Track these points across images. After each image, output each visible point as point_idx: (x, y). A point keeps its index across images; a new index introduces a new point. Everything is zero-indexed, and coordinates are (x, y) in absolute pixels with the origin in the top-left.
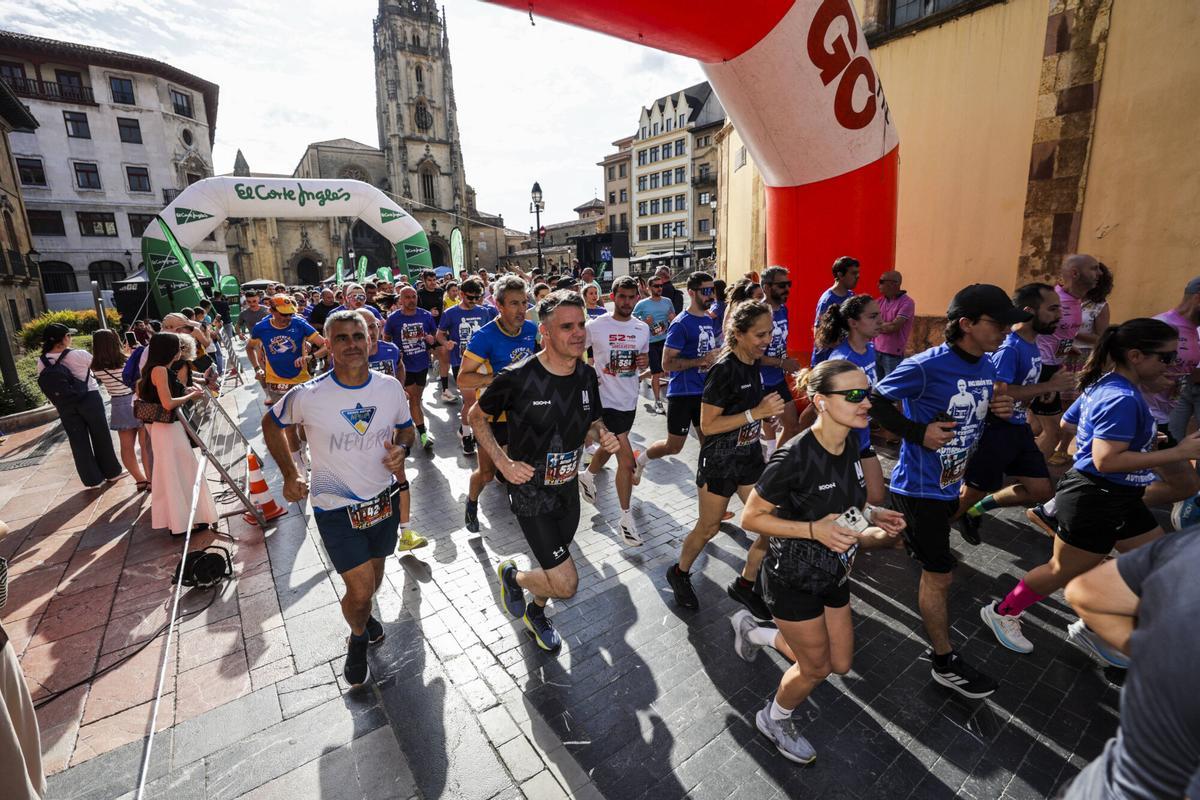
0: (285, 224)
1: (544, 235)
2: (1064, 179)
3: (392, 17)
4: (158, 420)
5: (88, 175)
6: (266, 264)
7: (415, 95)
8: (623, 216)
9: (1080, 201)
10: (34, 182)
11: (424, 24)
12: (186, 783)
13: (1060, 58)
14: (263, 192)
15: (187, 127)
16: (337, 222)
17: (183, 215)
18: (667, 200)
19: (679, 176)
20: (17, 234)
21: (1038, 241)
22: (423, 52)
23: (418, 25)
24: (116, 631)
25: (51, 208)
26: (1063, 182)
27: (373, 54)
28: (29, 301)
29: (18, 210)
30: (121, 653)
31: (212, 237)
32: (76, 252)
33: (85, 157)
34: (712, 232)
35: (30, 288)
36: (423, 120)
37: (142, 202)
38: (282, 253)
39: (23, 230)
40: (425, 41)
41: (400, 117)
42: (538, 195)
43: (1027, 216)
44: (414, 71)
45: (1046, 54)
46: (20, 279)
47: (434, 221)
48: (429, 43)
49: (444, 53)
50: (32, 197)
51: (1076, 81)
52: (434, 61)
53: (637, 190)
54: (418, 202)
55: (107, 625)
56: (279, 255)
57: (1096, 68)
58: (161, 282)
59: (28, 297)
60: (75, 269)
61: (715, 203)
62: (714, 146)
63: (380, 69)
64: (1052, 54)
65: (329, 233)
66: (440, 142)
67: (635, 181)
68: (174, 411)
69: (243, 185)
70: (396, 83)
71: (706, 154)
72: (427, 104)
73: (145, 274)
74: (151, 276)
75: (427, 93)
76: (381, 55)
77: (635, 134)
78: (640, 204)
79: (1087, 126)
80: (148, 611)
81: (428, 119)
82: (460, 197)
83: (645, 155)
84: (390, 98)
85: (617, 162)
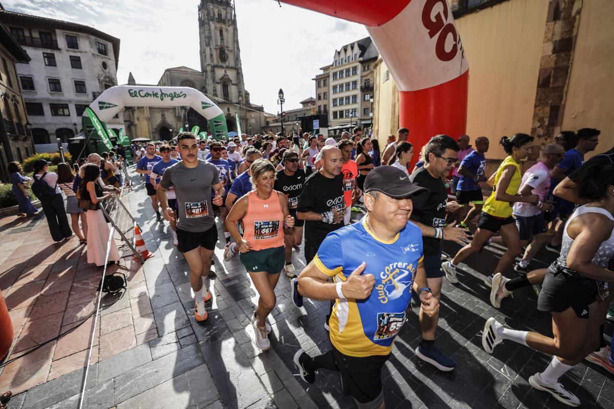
0: (153, 110)
1: (284, 116)
2: (556, 88)
3: (208, 4)
4: (90, 209)
5: (55, 85)
6: (144, 130)
7: (219, 43)
8: (325, 106)
9: (564, 99)
10: (29, 88)
11: (224, 7)
12: (104, 391)
13: (555, 24)
14: (142, 94)
15: (104, 60)
16: (180, 109)
17: (103, 105)
18: (348, 98)
19: (354, 85)
20: (20, 115)
21: (541, 120)
22: (224, 22)
23: (221, 8)
24: (70, 314)
25: (37, 102)
26: (555, 89)
27: (198, 23)
28: (26, 148)
29: (21, 102)
30: (72, 325)
31: (117, 116)
32: (49, 124)
33: (54, 76)
34: (371, 115)
35: (27, 142)
36: (223, 57)
37: (82, 98)
38: (152, 124)
39: (23, 113)
40: (225, 16)
41: (211, 55)
42: (281, 95)
43: (535, 107)
44: (219, 31)
45: (547, 21)
46: (22, 137)
47: (228, 109)
48: (226, 17)
49: (234, 23)
50: (28, 96)
51: (563, 36)
52: (229, 26)
53: (332, 93)
54: (220, 99)
55: (65, 311)
56: (150, 126)
57: (574, 29)
58: (91, 139)
59: (26, 146)
60: (49, 132)
61: (373, 99)
62: (372, 70)
63: (202, 30)
64: (550, 22)
65: (175, 114)
66: (232, 68)
67: (331, 88)
68: (98, 204)
69: (132, 90)
70: (210, 38)
71: (368, 74)
72: (225, 48)
73: (84, 135)
74: (86, 136)
75: (225, 42)
76: (202, 23)
77: (331, 64)
78: (334, 100)
79: (569, 59)
80: (85, 304)
81: (226, 56)
82: (242, 96)
83: (336, 74)
84: (206, 46)
85: (322, 78)
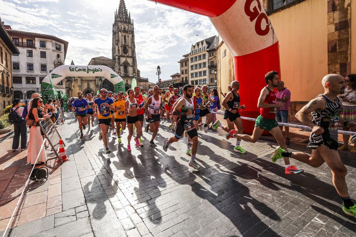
0: (83, 81)
1: (161, 84)
3: (118, 23)
5: (30, 67)
7: (123, 44)
10: (16, 69)
11: (127, 24)
14: (77, 69)
15: (59, 53)
16: (98, 81)
17: (54, 76)
18: (200, 72)
19: (204, 65)
20: (9, 83)
22: (127, 32)
23: (125, 25)
25: (19, 76)
27: (112, 33)
28: (9, 101)
29: (11, 76)
31: (61, 83)
32: (24, 88)
33: (30, 62)
34: (215, 81)
35: (10, 98)
36: (125, 50)
37: (43, 74)
39: (11, 81)
41: (119, 50)
42: (159, 69)
44: (123, 37)
46: (7, 95)
47: (127, 80)
48: (128, 29)
49: (132, 32)
50: (15, 73)
52: (129, 34)
53: (191, 70)
54: (123, 74)
58: (45, 95)
59: (9, 100)
60: (23, 93)
61: (216, 72)
62: (215, 55)
63: (114, 37)
65: (95, 84)
66: (130, 57)
67: (190, 67)
69: (71, 67)
70: (118, 41)
71: (213, 58)
72: (127, 46)
74: (43, 93)
75: (127, 43)
76: (114, 33)
77: (190, 53)
78: (191, 74)
81: (127, 50)
82: (135, 73)
83: (193, 59)
84: (116, 45)
85: (184, 61)
